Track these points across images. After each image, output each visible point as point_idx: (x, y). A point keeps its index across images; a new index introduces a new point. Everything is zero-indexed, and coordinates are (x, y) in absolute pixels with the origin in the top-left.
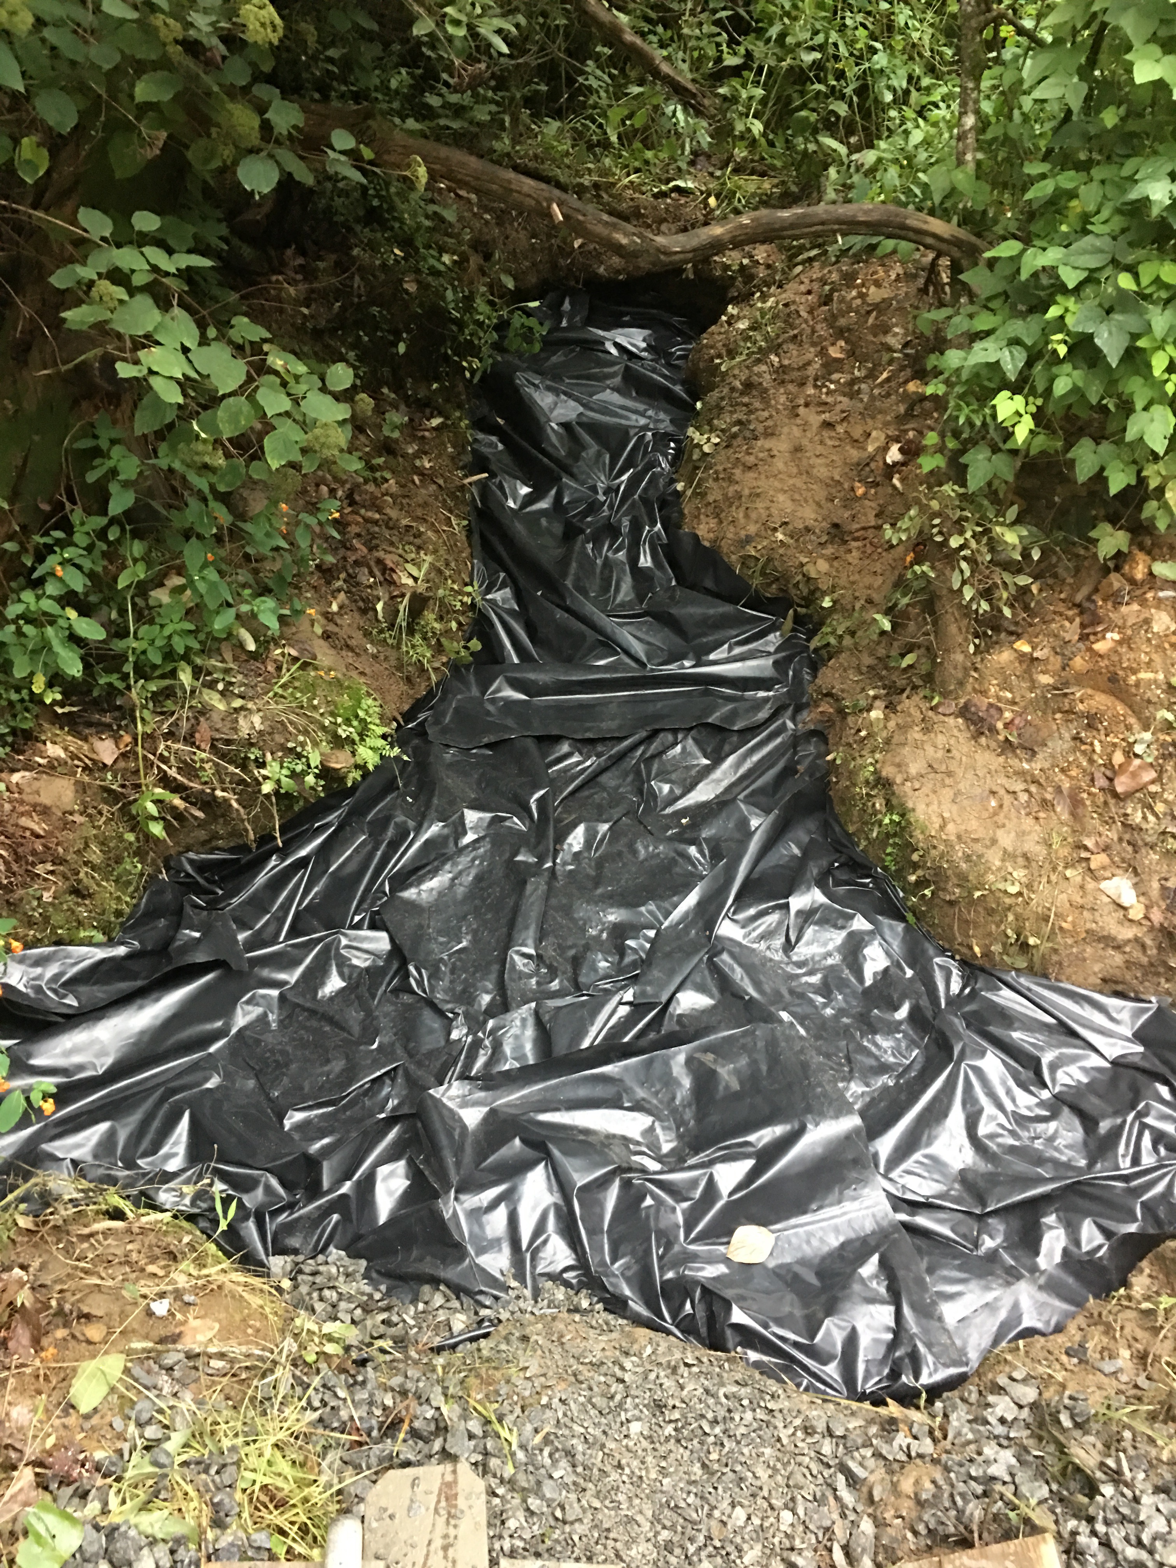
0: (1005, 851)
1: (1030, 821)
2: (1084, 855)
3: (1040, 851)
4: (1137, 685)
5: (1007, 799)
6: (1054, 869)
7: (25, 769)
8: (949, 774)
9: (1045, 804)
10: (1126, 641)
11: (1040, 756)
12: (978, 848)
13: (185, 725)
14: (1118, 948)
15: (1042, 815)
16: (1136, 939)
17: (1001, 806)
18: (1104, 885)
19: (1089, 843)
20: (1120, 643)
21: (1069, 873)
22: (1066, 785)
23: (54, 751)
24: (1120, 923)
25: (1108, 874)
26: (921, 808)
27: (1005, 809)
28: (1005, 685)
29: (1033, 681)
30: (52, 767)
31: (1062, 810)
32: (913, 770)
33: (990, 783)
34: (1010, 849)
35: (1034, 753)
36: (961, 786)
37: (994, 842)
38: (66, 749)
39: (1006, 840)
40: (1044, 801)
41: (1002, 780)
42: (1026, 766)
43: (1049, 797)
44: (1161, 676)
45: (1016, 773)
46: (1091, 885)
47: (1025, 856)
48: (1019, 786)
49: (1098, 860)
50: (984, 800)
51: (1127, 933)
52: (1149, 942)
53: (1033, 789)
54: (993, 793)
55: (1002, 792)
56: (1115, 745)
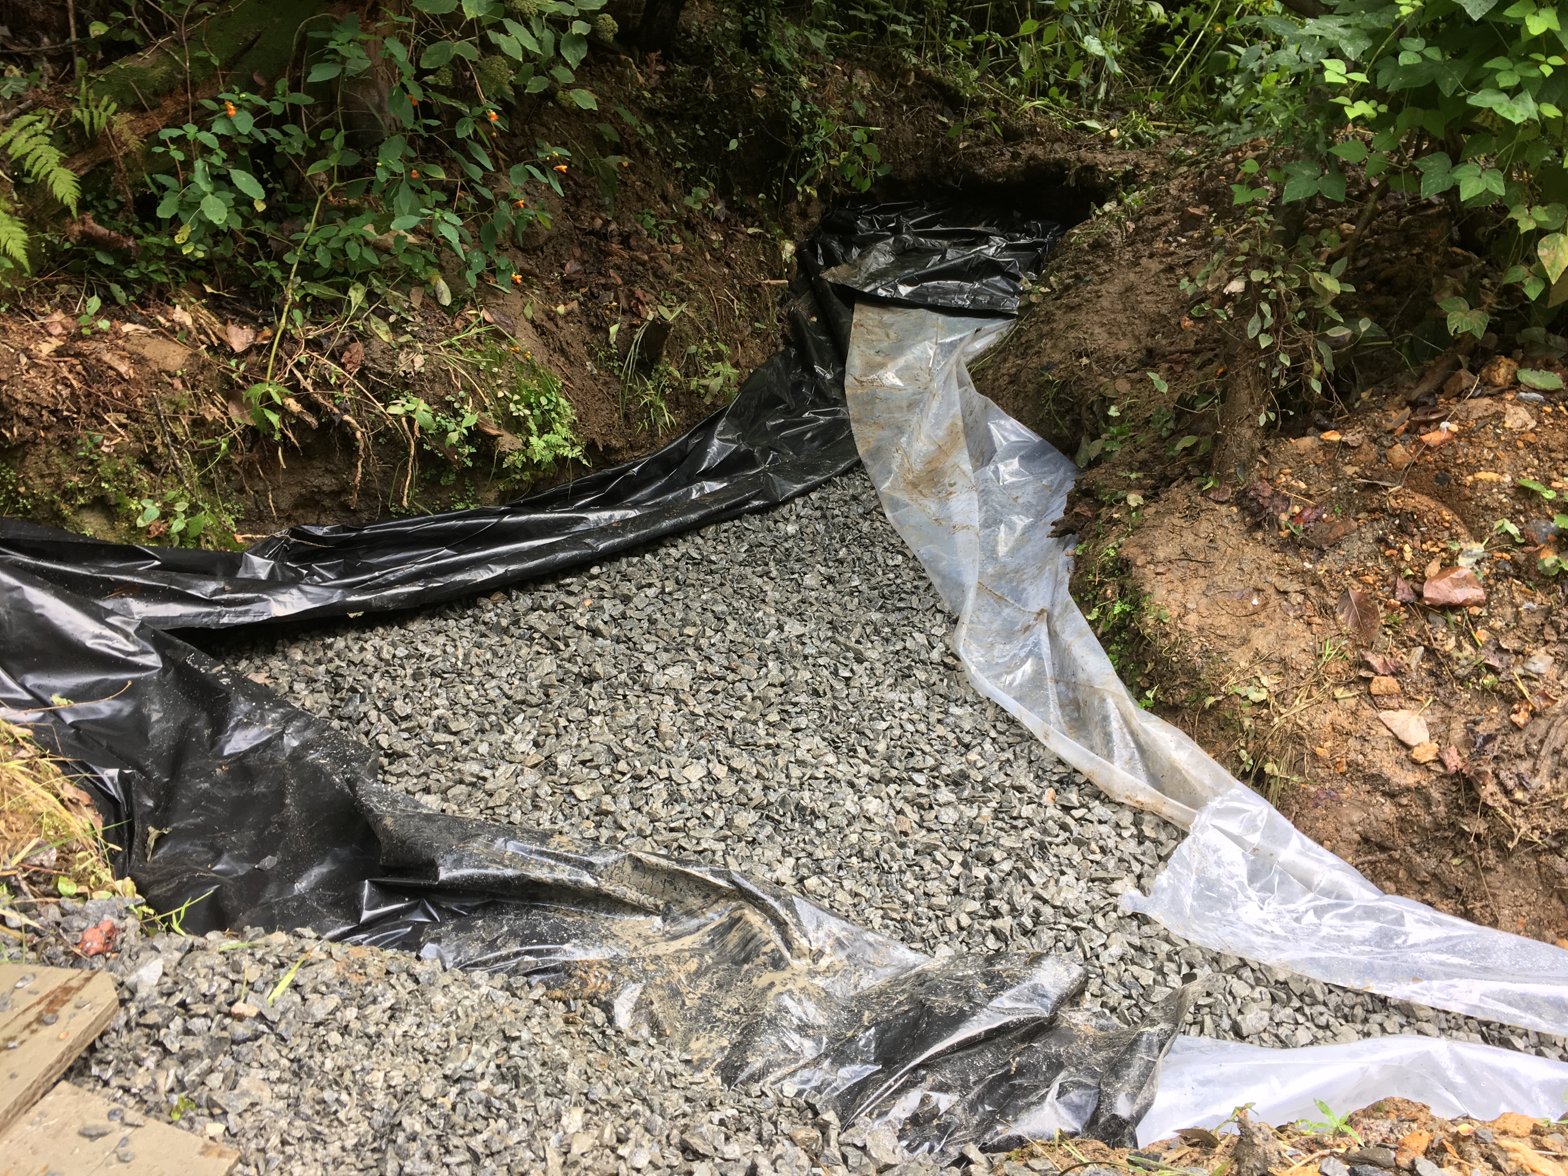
0: (1257, 653)
1: (1300, 626)
2: (1363, 673)
3: (1305, 662)
4: (1473, 487)
5: (1274, 599)
6: (1319, 684)
7: (142, 323)
8: (1207, 564)
9: (1326, 611)
10: (1466, 435)
11: (1329, 558)
12: (1223, 645)
13: (336, 342)
14: (1391, 795)
15: (1317, 620)
16: (1419, 790)
17: (1264, 606)
18: (1383, 715)
19: (1375, 661)
20: (1457, 436)
21: (1339, 692)
22: (1356, 590)
23: (182, 316)
24: (1399, 763)
25: (1394, 703)
26: (1160, 593)
27: (1270, 610)
28: (1301, 472)
29: (1336, 470)
30: (172, 332)
31: (1345, 620)
32: (1161, 554)
33: (1256, 580)
34: (1265, 651)
35: (1322, 552)
36: (1218, 579)
37: (1245, 641)
38: (195, 321)
39: (1262, 641)
40: (1325, 606)
41: (1275, 579)
42: (1308, 565)
43: (1331, 602)
44: (1507, 478)
45: (1294, 573)
46: (1367, 712)
47: (1282, 661)
48: (1293, 586)
49: (1383, 684)
50: (1244, 598)
51: (1409, 778)
52: (1436, 795)
53: (1312, 591)
54: (1258, 590)
55: (1271, 591)
56: (1432, 556)
